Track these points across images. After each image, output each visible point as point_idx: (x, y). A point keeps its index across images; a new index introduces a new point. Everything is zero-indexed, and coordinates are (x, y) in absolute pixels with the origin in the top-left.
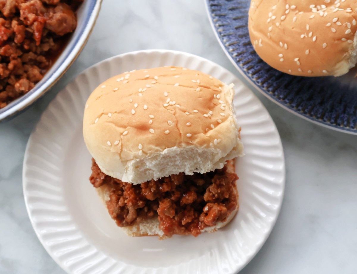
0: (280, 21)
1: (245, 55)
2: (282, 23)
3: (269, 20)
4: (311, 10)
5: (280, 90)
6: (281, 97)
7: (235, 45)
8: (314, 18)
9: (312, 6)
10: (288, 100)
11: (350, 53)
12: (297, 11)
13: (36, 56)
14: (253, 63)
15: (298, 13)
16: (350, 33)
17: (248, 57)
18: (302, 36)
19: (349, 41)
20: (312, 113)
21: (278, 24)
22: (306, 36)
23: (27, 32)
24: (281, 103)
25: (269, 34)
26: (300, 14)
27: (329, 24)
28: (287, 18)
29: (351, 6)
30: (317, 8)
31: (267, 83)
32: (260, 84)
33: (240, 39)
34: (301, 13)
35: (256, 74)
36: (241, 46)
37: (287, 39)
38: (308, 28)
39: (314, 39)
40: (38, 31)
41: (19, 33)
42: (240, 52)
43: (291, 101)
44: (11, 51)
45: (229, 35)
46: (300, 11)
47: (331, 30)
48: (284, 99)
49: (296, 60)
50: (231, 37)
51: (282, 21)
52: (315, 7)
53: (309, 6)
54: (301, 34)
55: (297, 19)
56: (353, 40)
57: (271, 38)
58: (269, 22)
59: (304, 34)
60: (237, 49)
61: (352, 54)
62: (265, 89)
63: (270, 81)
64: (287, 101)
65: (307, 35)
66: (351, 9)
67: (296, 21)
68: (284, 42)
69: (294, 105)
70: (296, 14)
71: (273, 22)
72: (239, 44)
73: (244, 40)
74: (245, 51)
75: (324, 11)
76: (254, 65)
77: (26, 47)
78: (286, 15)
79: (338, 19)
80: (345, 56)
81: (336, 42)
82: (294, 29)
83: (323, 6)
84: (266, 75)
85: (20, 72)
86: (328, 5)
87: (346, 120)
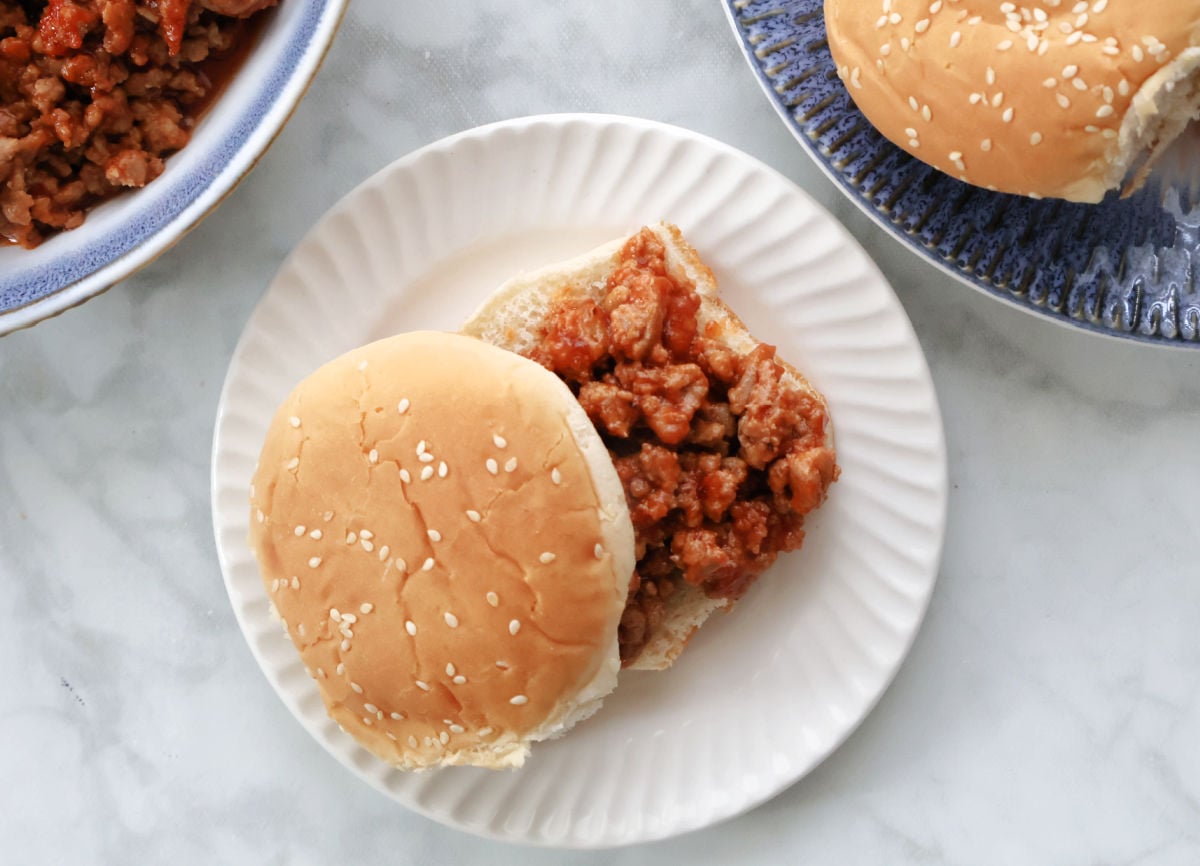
0: (912, 34)
1: (813, 84)
2: (919, 42)
3: (882, 21)
4: (1001, 19)
5: (909, 199)
6: (912, 220)
7: (782, 51)
8: (1009, 50)
9: (1007, 8)
10: (932, 230)
11: (1109, 160)
12: (964, 12)
13: (169, 76)
14: (835, 110)
15: (966, 18)
16: (1111, 115)
17: (820, 90)
18: (974, 98)
19: (1107, 133)
20: (998, 274)
21: (905, 43)
22: (985, 102)
23: (139, 21)
24: (911, 239)
25: (879, 62)
26: (972, 26)
27: (1050, 82)
28: (934, 29)
29: (1119, 35)
30: (1022, 16)
31: (872, 175)
32: (852, 180)
33: (799, 29)
34: (975, 20)
35: (843, 148)
36: (801, 54)
37: (931, 94)
38: (990, 77)
39: (1007, 115)
40: (174, 21)
41: (117, 29)
42: (797, 73)
43: (940, 236)
44: (93, 75)
45: (767, 21)
46: (971, 13)
47: (1054, 100)
48: (918, 229)
49: (955, 156)
50: (771, 24)
51: (918, 35)
52: (1017, 10)
53: (1000, 4)
54: (971, 91)
55: (961, 40)
56: (1117, 130)
57: (885, 74)
58: (882, 28)
59: (978, 92)
60: (791, 63)
61: (1112, 161)
62: (866, 195)
63: (881, 170)
64: (927, 235)
65: (989, 97)
66: (1118, 46)
67: (957, 46)
68: (921, 102)
69: (947, 247)
70: (960, 22)
71: (892, 31)
72: (795, 46)
73: (811, 34)
74: (812, 69)
75: (1040, 34)
76: (839, 117)
77: (139, 60)
78: (930, 16)
79: (1079, 69)
80: (1094, 169)
81: (1069, 134)
82: (951, 71)
83: (1040, 14)
84: (871, 150)
85: (122, 126)
86: (1051, 12)
87: (1091, 296)
